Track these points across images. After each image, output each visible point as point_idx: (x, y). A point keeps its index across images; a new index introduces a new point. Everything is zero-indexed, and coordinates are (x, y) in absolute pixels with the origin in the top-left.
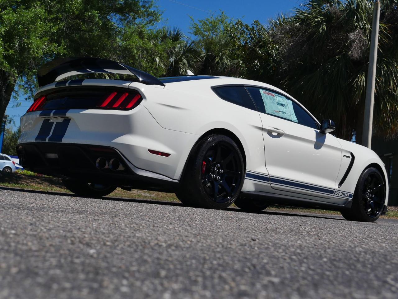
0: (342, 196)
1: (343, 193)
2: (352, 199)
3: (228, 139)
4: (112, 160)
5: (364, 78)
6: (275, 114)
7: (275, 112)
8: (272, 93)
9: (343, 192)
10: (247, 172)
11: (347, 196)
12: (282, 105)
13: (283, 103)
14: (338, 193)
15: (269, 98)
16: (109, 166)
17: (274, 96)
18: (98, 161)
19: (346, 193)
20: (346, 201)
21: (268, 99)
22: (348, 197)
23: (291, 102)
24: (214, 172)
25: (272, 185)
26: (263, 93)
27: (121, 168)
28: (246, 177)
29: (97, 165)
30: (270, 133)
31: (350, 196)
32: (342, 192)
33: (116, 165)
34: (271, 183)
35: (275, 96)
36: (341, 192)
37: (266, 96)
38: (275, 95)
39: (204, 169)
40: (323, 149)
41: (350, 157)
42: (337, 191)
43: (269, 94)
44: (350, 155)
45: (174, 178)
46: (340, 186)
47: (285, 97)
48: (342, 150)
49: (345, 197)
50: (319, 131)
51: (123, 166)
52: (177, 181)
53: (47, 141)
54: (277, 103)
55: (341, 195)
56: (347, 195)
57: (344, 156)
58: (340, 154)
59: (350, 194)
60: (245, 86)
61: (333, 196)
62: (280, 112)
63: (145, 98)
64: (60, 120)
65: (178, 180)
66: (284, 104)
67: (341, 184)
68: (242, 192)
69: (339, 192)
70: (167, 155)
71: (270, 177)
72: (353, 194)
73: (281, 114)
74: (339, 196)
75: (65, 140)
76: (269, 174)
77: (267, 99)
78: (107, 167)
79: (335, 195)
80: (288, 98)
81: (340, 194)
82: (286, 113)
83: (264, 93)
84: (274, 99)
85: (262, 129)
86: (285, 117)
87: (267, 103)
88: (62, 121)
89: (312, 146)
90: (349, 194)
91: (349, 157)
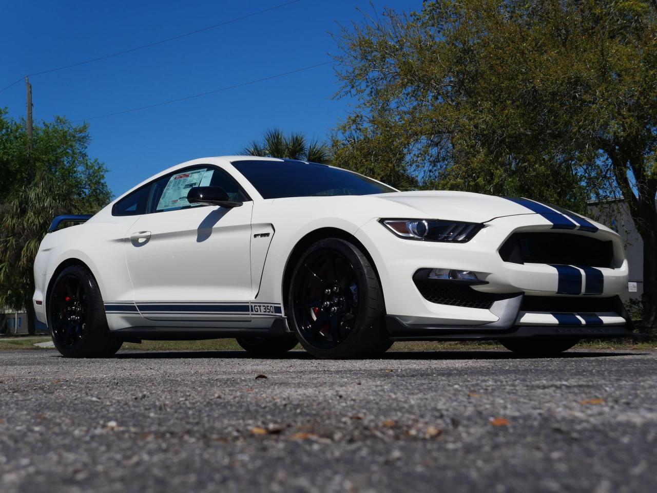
1: (266, 307)
2: (283, 315)
7: (170, 204)
8: (188, 173)
9: (266, 305)
10: (105, 304)
12: (192, 185)
14: (258, 308)
15: (176, 184)
19: (270, 305)
21: (175, 186)
22: (274, 313)
23: (211, 173)
26: (174, 179)
28: (106, 312)
30: (135, 242)
31: (277, 310)
32: (264, 305)
35: (190, 175)
40: (213, 238)
41: (269, 234)
42: (253, 305)
43: (181, 177)
44: (269, 230)
47: (206, 169)
48: (251, 226)
49: (271, 313)
56: (272, 308)
57: (255, 236)
58: (247, 236)
59: (276, 305)
60: (154, 182)
61: (249, 315)
62: (179, 200)
66: (197, 181)
69: (260, 306)
70: (41, 303)
73: (178, 204)
74: (263, 313)
76: (135, 301)
79: (254, 313)
84: (184, 182)
85: (125, 240)
87: (166, 195)
89: (195, 238)
90: (273, 305)
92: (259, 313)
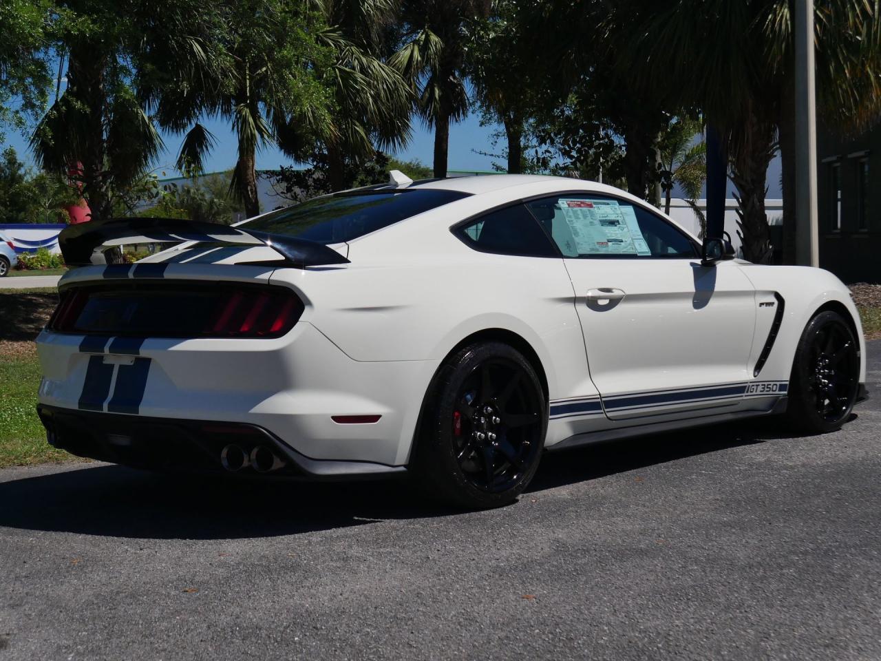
0: (765, 393)
1: (766, 386)
2: (786, 393)
3: (502, 348)
4: (255, 451)
5: (786, 11)
6: (598, 250)
7: (597, 246)
8: (588, 201)
9: (766, 383)
10: (551, 405)
11: (774, 389)
12: (613, 223)
13: (613, 218)
14: (755, 387)
15: (581, 216)
16: (249, 460)
17: (590, 206)
18: (224, 453)
19: (772, 383)
20: (775, 402)
21: (580, 218)
22: (777, 392)
23: (629, 210)
24: (480, 427)
25: (609, 415)
26: (567, 206)
27: (278, 464)
28: (550, 417)
29: (225, 463)
30: (592, 303)
31: (782, 387)
32: (763, 383)
33: (265, 460)
34: (606, 410)
35: (594, 206)
36: (761, 384)
37: (575, 212)
38: (595, 203)
39: (458, 426)
40: (713, 303)
41: (773, 303)
42: (751, 384)
43: (579, 206)
44: (773, 299)
45: (396, 464)
46: (758, 373)
47: (616, 202)
48: (753, 293)
49: (771, 392)
50: (698, 261)
51: (282, 460)
52: (402, 469)
53: (105, 410)
54: (601, 221)
55: (761, 391)
56: (775, 386)
57: (761, 304)
58: (751, 303)
59: (781, 382)
60: (525, 203)
61: (744, 397)
62: (610, 244)
63: (310, 303)
64: (127, 360)
65: (405, 466)
66: (617, 219)
67: (759, 367)
68: (545, 450)
69: (757, 386)
70: (374, 418)
71: (603, 399)
72: (788, 383)
73: (612, 248)
74: (758, 393)
75: (145, 410)
76: (600, 395)
77: (577, 218)
78: (246, 463)
79: (749, 393)
80: (623, 201)
81: (760, 388)
82: (622, 241)
83: (569, 205)
84: (592, 215)
85: (575, 300)
86: (621, 252)
87: (578, 230)
88: (132, 364)
89: (689, 304)
90: (778, 383)
91: (771, 304)
92: (754, 393)
